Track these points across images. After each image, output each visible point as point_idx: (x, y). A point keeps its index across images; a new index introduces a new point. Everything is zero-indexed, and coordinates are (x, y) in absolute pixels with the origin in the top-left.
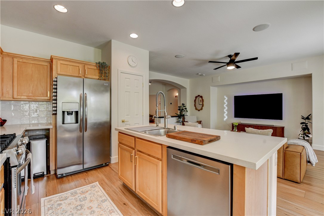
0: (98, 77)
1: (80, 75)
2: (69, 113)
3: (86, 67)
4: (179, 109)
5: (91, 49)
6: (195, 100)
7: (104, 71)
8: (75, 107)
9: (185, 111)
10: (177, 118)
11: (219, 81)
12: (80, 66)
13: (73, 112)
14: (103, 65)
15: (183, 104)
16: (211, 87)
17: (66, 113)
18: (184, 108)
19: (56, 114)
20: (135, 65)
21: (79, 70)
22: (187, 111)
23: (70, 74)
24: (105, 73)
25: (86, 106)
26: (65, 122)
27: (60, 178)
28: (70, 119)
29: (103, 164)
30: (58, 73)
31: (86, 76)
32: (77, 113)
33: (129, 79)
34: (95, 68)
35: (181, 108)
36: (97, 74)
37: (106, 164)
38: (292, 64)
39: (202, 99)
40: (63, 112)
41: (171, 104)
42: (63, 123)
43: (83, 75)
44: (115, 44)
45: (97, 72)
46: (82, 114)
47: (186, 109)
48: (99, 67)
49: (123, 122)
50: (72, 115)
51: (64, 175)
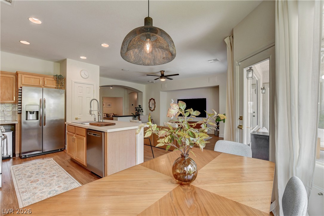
0: (55, 86)
1: (40, 85)
2: (32, 113)
3: (46, 79)
4: (136, 110)
5: (51, 63)
6: (149, 102)
7: (60, 82)
8: (36, 109)
9: (141, 111)
10: (133, 117)
11: (166, 87)
12: (41, 78)
13: (35, 112)
14: (60, 77)
15: (139, 105)
16: (160, 92)
17: (29, 113)
18: (140, 109)
19: (21, 113)
20: (87, 77)
21: (40, 81)
22: (143, 111)
23: (33, 85)
24: (62, 83)
25: (45, 107)
26: (28, 119)
27: (24, 158)
28: (31, 117)
29: (59, 150)
30: (23, 84)
31: (45, 85)
32: (37, 112)
33: (82, 87)
34: (53, 79)
35: (138, 109)
36: (55, 84)
37: (61, 149)
38: (209, 78)
39: (154, 101)
40: (27, 112)
41: (132, 105)
42: (27, 119)
43: (43, 84)
44: (69, 62)
45: (55, 82)
46: (41, 113)
47: (142, 109)
48: (56, 78)
49: (76, 119)
50: (34, 113)
51: (27, 156)
